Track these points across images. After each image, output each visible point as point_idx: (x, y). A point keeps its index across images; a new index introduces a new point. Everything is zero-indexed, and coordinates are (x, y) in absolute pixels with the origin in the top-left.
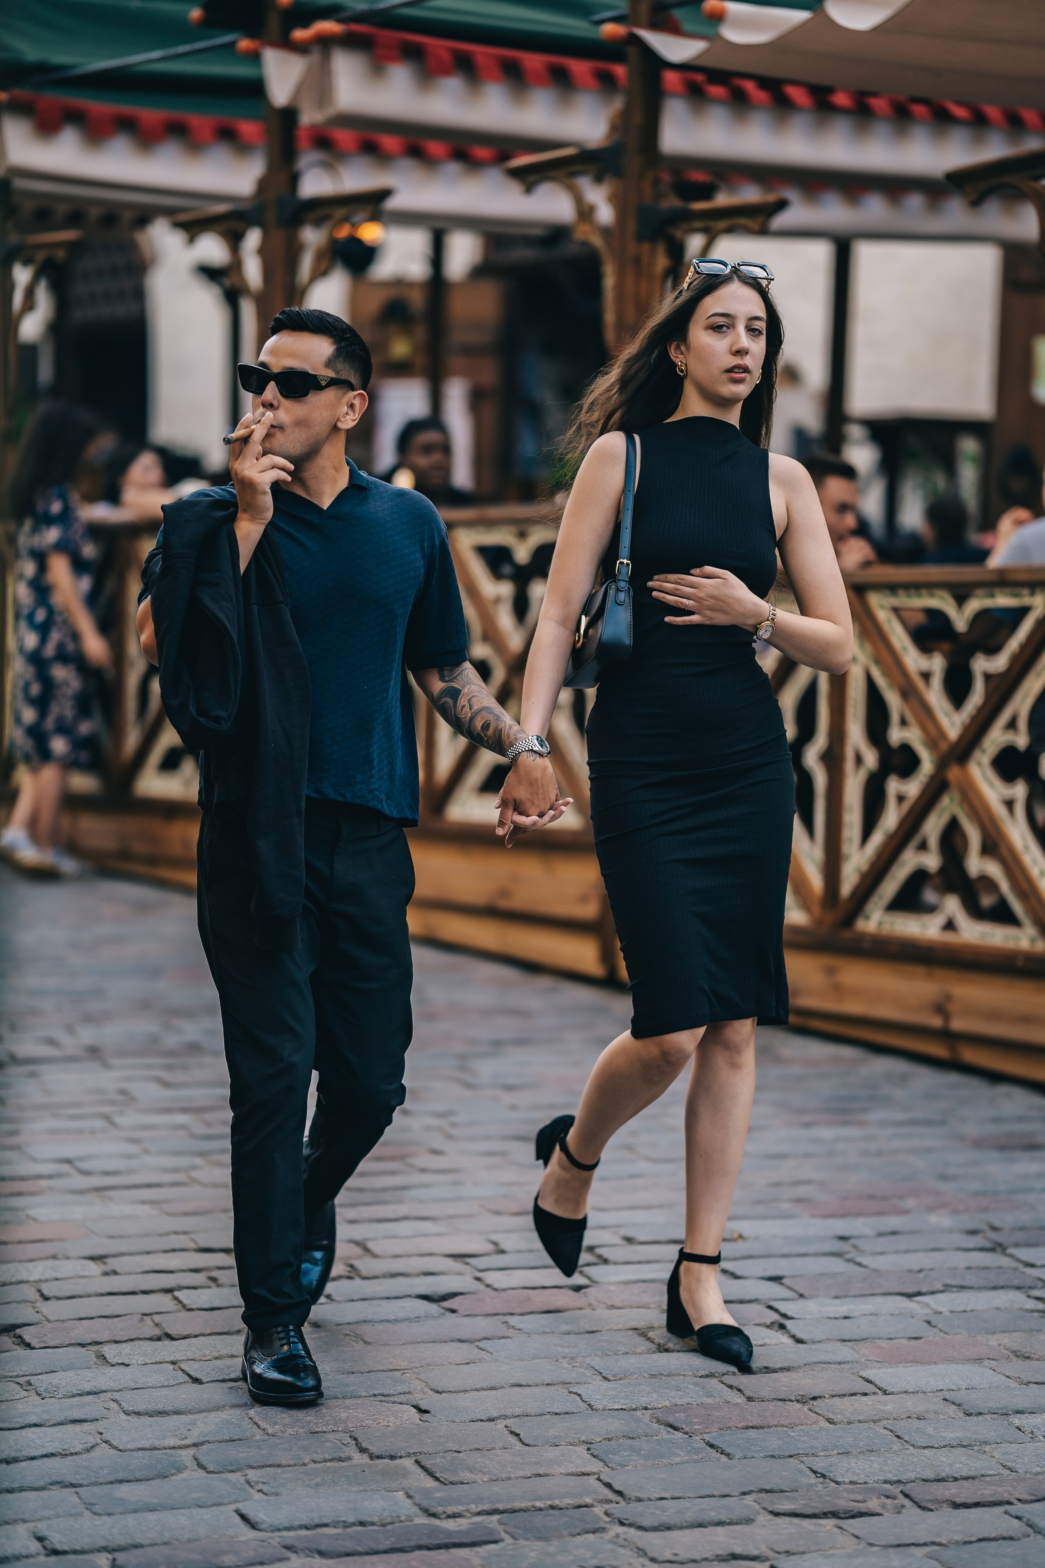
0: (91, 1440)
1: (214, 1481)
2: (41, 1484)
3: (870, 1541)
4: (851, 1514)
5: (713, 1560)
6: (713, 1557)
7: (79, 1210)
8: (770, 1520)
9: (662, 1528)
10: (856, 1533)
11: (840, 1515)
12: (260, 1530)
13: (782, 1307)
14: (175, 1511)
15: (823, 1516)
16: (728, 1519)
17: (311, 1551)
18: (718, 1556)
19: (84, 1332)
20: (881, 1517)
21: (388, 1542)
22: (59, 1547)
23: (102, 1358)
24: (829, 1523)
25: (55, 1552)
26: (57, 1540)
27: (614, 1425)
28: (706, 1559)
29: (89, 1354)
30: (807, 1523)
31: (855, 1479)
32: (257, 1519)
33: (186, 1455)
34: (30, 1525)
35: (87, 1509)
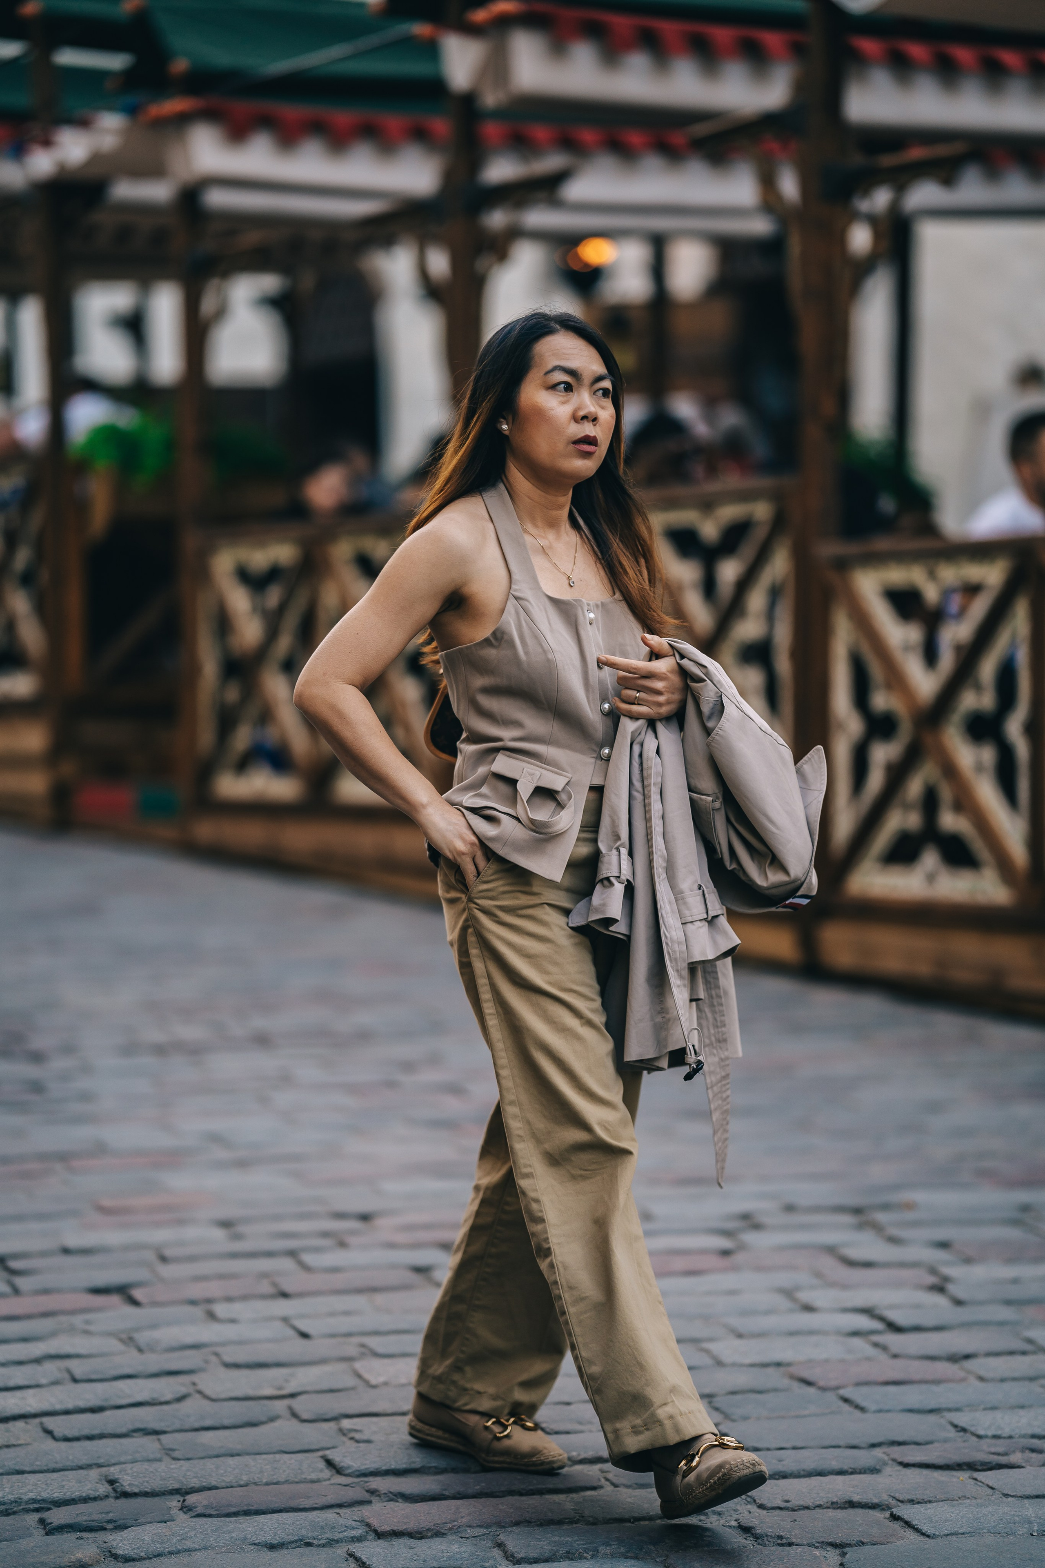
0: (183, 1390)
1: (307, 1428)
2: (124, 1430)
3: (1005, 1492)
4: (990, 1466)
5: (828, 1508)
6: (829, 1505)
7: (214, 1181)
8: (899, 1471)
9: (777, 1477)
10: (991, 1484)
11: (976, 1467)
12: (345, 1475)
13: (947, 1271)
14: (258, 1457)
15: (957, 1468)
16: (851, 1468)
17: (395, 1495)
18: (833, 1503)
19: (197, 1291)
20: (1022, 1469)
21: (478, 1487)
22: (128, 1489)
23: (212, 1316)
24: (963, 1476)
25: (126, 1495)
26: (128, 1482)
27: (741, 1379)
28: (820, 1506)
29: (198, 1312)
30: (937, 1475)
31: (999, 1433)
32: (342, 1464)
33: (280, 1406)
34: (104, 1469)
35: (167, 1454)
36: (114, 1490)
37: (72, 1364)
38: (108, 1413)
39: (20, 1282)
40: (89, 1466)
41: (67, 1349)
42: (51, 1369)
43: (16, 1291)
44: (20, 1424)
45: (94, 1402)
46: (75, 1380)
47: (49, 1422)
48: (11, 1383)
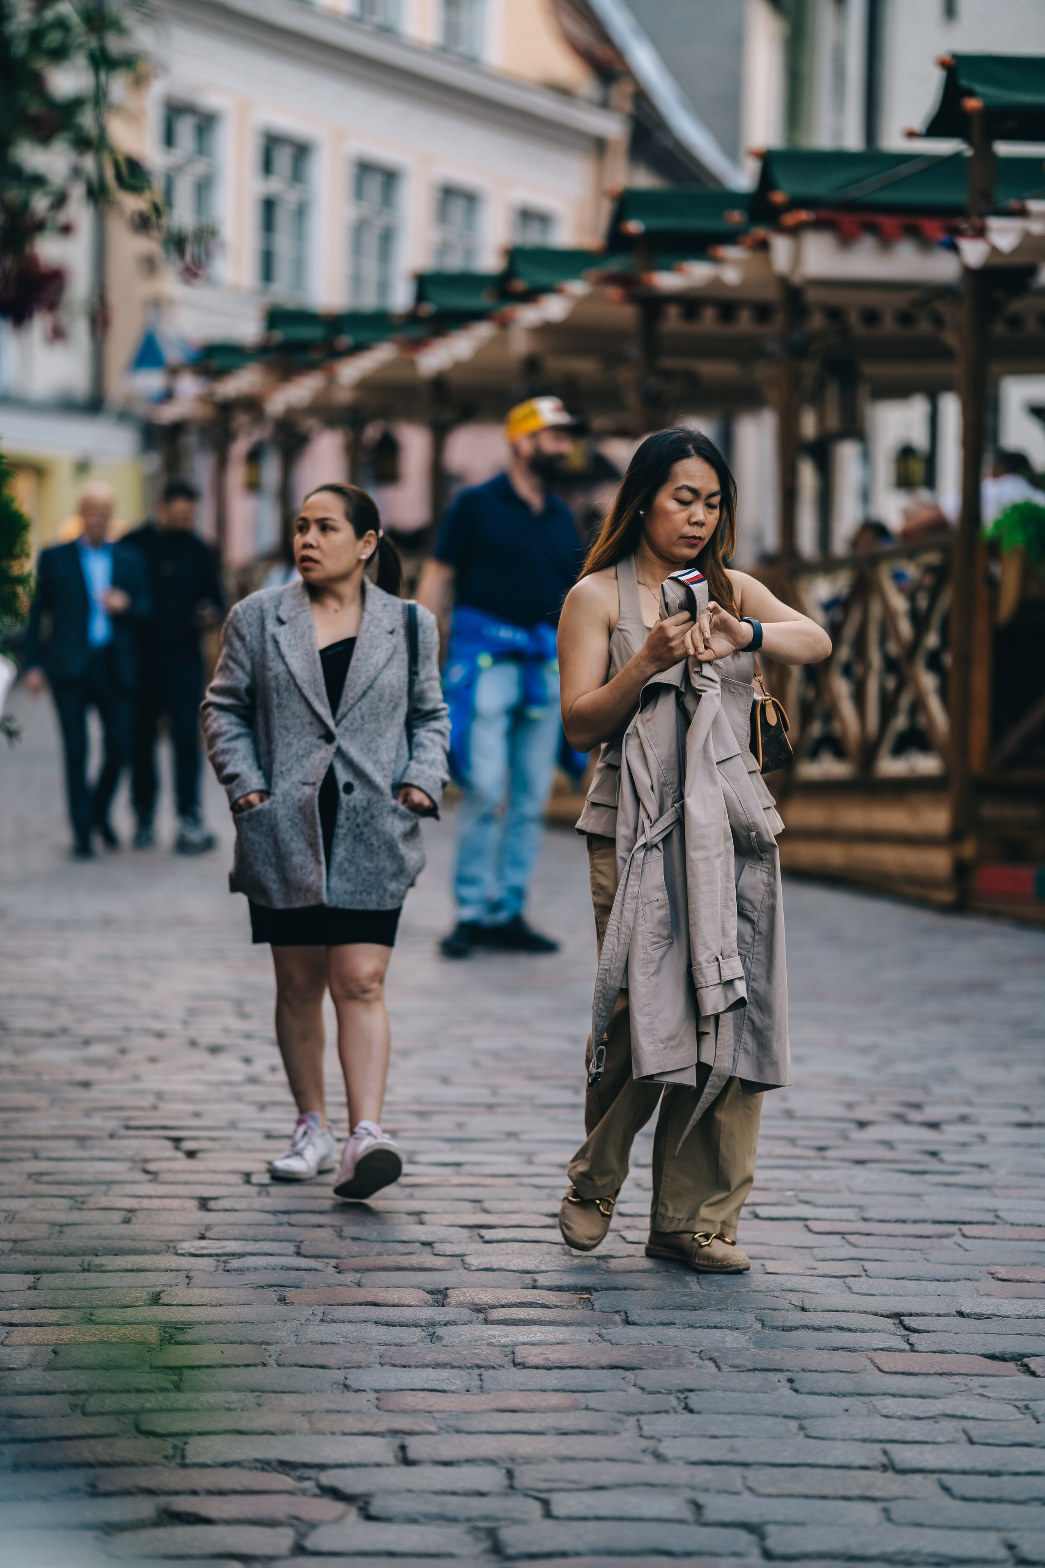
36: (1014, 1556)
37: (969, 1425)
38: (1005, 1478)
39: (914, 1338)
40: (987, 1529)
41: (963, 1411)
42: (949, 1428)
43: (913, 1349)
44: (918, 1477)
45: (990, 1466)
46: (972, 1442)
47: (948, 1480)
48: (909, 1438)
